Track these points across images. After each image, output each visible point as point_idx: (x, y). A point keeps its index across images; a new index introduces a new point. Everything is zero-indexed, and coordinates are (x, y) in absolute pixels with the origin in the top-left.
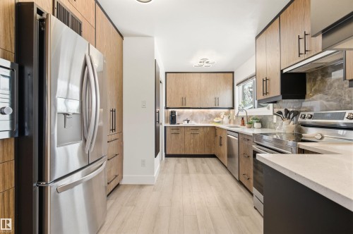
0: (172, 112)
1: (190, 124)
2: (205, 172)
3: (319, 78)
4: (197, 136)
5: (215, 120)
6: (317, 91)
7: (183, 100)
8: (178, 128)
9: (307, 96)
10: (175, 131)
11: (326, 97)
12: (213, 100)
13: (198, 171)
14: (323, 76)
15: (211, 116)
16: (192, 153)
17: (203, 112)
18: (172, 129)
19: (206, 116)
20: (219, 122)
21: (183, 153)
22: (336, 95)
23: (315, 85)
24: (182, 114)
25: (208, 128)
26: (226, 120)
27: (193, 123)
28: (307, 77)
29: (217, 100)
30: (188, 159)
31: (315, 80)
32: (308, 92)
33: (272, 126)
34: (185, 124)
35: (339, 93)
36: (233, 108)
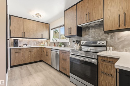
0: (15, 40)
1: (27, 47)
2: (41, 71)
3: (87, 30)
4: (33, 53)
5: (41, 44)
6: (86, 34)
7: (23, 33)
8: (20, 49)
9: (82, 36)
10: (18, 51)
11: (89, 36)
12: (41, 35)
13: (36, 72)
14: (88, 30)
15: (39, 42)
16: (30, 62)
17: (35, 41)
18: (16, 50)
19: (36, 42)
20: (43, 45)
21: (24, 63)
22: (93, 36)
23: (85, 32)
24: (22, 41)
25: (39, 48)
26: (46, 44)
27: (29, 46)
28: (83, 29)
29: (42, 35)
30: (27, 65)
31: (85, 31)
32: (83, 34)
33: (69, 46)
34: (25, 46)
35: (94, 35)
36: (49, 39)
